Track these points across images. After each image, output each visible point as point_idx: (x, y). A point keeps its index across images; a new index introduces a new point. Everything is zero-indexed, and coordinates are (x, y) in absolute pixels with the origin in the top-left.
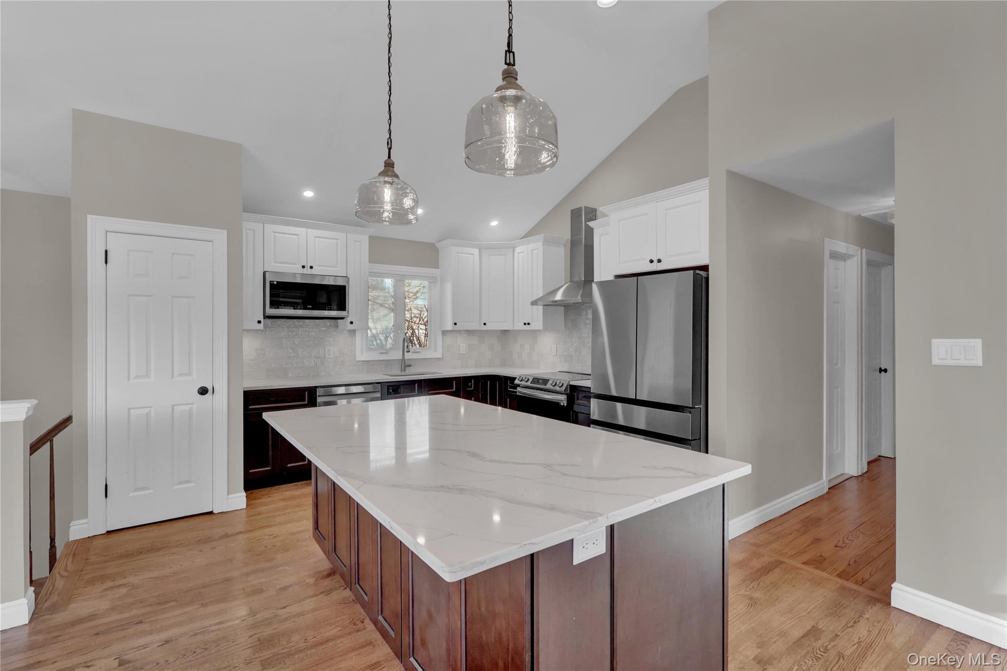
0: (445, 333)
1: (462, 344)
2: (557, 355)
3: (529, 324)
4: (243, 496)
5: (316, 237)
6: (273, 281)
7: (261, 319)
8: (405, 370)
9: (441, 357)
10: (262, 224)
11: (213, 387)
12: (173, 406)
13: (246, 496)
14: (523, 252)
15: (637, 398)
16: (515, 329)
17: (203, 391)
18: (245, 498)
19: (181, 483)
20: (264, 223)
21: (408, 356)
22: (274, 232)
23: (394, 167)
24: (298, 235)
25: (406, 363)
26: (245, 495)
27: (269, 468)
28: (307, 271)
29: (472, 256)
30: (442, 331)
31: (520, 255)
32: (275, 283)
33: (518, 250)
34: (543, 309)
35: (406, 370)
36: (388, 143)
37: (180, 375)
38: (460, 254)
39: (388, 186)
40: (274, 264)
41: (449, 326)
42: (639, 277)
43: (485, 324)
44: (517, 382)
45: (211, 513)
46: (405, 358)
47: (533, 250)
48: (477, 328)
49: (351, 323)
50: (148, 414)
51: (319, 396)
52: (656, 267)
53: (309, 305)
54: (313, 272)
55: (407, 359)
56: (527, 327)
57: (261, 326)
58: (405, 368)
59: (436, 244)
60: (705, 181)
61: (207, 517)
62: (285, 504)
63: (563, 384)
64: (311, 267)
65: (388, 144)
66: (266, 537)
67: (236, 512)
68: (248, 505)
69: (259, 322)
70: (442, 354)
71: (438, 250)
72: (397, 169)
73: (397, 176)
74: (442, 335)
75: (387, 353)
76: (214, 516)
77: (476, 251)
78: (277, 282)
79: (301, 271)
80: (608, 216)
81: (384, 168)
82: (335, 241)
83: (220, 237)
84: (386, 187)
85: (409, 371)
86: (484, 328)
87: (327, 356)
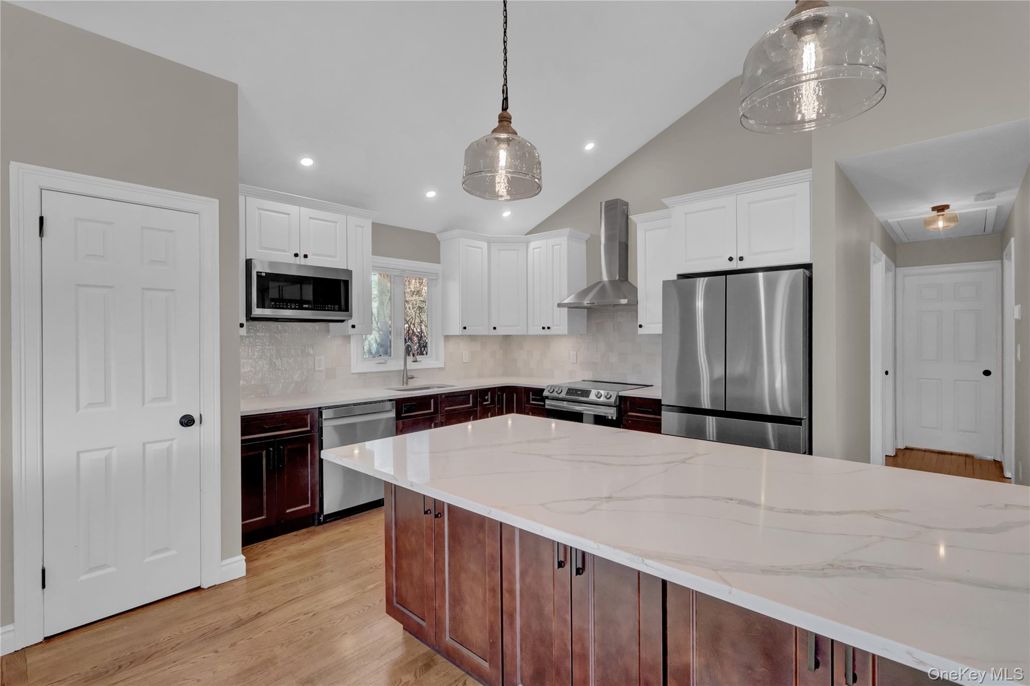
0: (447, 338)
1: (464, 351)
2: (577, 363)
3: (549, 328)
4: (241, 560)
5: (310, 218)
6: (261, 272)
7: (243, 320)
8: (407, 383)
9: (443, 366)
10: (244, 197)
11: (201, 415)
12: (144, 444)
13: (245, 560)
14: (540, 248)
15: (727, 410)
16: (530, 333)
17: (187, 421)
18: (245, 562)
19: (155, 552)
20: (245, 196)
21: (411, 365)
22: (259, 209)
23: (511, 123)
24: (288, 214)
25: (409, 374)
26: (244, 558)
27: (263, 517)
28: (301, 261)
29: (480, 250)
30: (445, 336)
31: (535, 250)
32: (264, 274)
33: (533, 245)
34: (568, 310)
35: (409, 384)
36: (503, 90)
37: (155, 400)
38: (468, 248)
39: (504, 146)
40: (258, 250)
41: (456, 330)
42: (727, 276)
43: (495, 328)
44: (545, 393)
45: (198, 589)
46: (408, 368)
47: (553, 246)
48: (485, 333)
49: (353, 326)
50: (107, 459)
51: (325, 419)
52: (735, 265)
53: (306, 304)
54: (309, 262)
55: (409, 370)
56: (547, 332)
57: (243, 331)
58: (407, 381)
59: (437, 235)
60: (808, 173)
61: (195, 595)
62: (299, 564)
63: (611, 396)
64: (306, 256)
65: (503, 93)
66: (302, 618)
67: (236, 584)
68: (248, 570)
69: (242, 325)
70: (445, 363)
71: (439, 242)
72: (514, 125)
73: (515, 133)
74: (445, 341)
75: (384, 363)
76: (204, 594)
77: (484, 245)
78: (266, 273)
79: (293, 260)
80: (669, 208)
81: (498, 124)
82: (334, 224)
83: (210, 208)
84: (501, 149)
85: (413, 384)
86: (494, 332)
87: (317, 369)
